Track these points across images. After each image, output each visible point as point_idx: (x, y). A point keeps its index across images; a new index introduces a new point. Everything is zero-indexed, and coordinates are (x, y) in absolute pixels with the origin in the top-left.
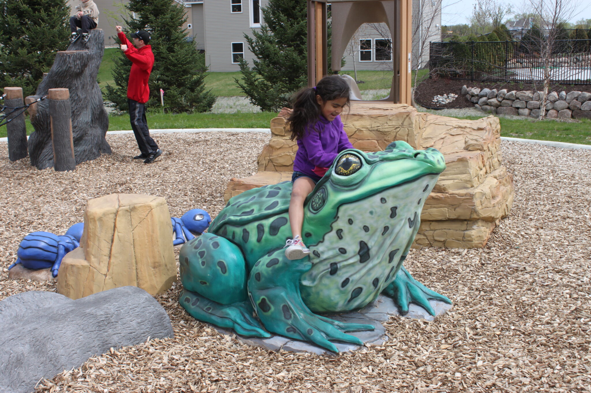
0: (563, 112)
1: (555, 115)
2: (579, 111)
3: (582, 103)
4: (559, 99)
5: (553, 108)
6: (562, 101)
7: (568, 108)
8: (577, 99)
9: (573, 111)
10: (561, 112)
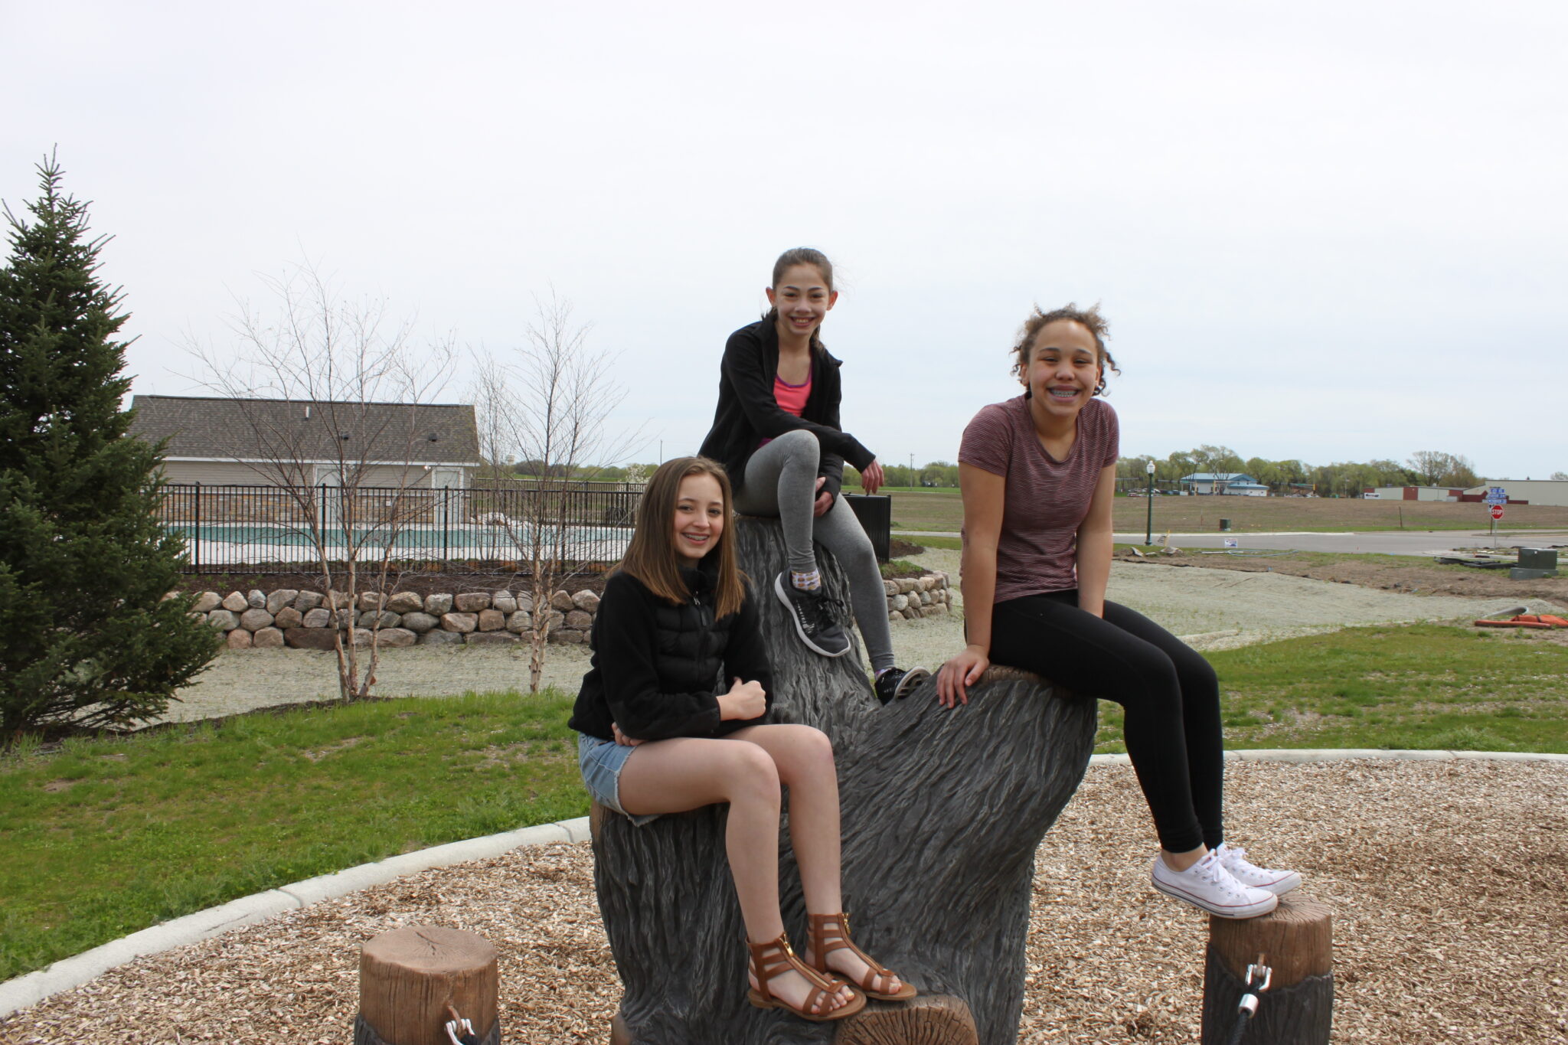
0: (265, 634)
1: (248, 639)
2: (299, 630)
3: (304, 613)
4: (249, 607)
5: (240, 626)
6: (259, 612)
7: (274, 625)
8: (291, 604)
9: (284, 630)
10: (262, 634)
